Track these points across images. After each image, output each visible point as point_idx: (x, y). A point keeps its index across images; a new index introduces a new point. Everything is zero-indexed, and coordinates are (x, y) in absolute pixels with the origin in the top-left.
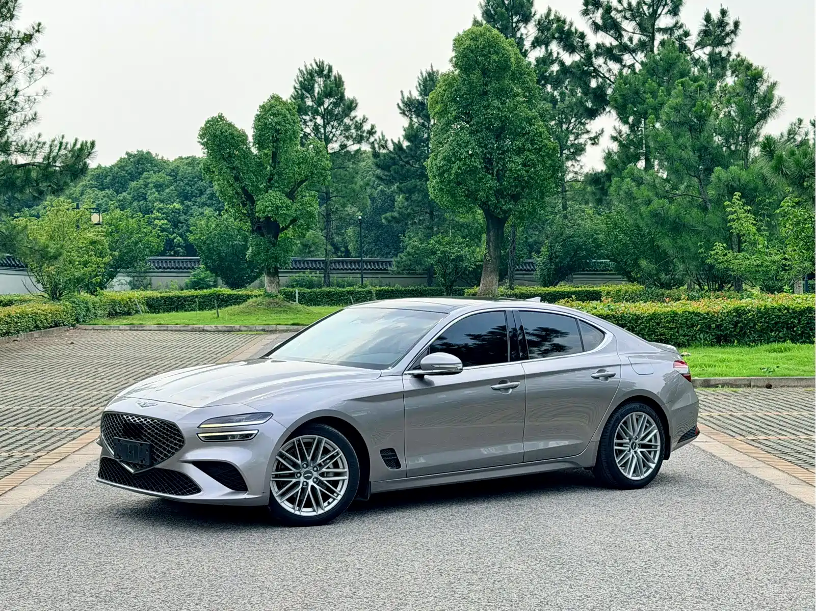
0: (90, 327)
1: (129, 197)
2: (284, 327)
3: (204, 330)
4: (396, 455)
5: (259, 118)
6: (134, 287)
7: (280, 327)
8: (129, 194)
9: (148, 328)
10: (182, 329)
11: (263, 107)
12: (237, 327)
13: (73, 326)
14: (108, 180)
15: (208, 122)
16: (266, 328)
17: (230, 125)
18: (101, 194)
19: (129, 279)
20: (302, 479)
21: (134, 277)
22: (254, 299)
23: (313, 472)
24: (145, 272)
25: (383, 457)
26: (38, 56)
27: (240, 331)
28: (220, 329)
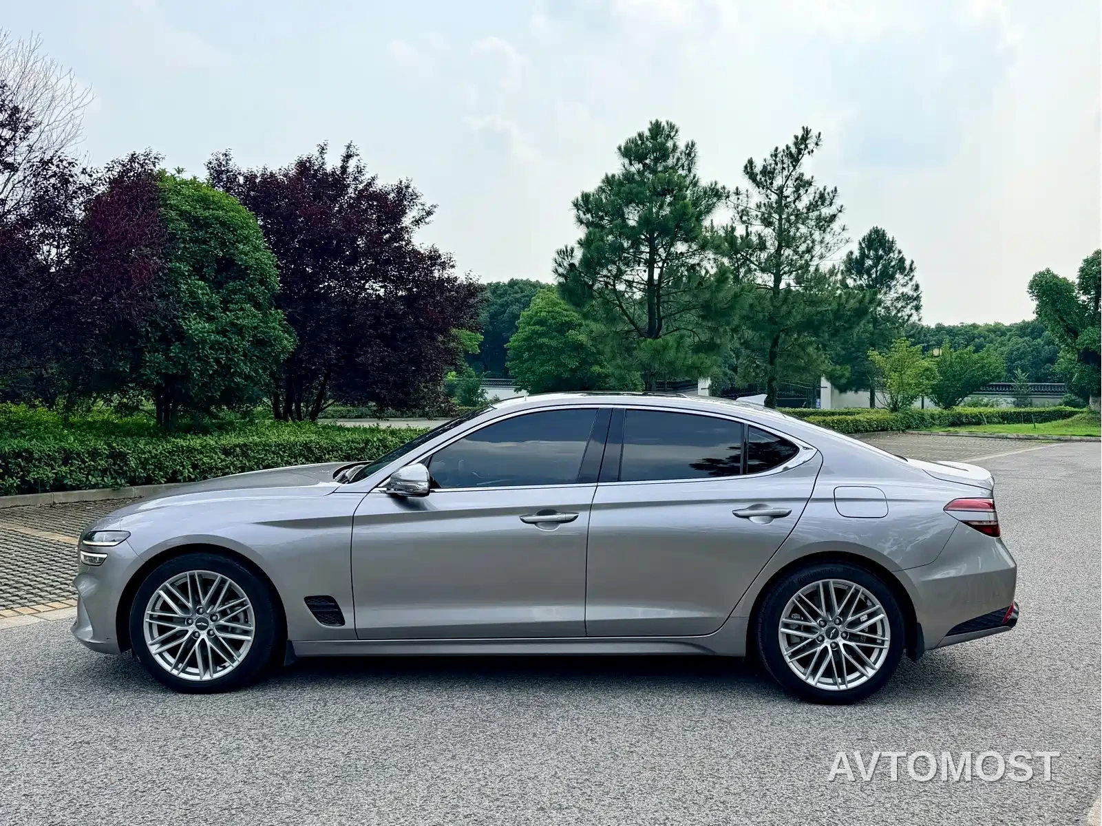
0: (916, 432)
1: (1042, 343)
2: (1078, 438)
3: (1007, 438)
4: (337, 606)
5: (1082, 270)
6: (1017, 405)
7: (1074, 438)
8: (1042, 340)
9: (961, 434)
10: (989, 436)
11: (1086, 261)
12: (1036, 436)
13: (903, 431)
14: (1029, 330)
15: (1036, 275)
16: (1062, 438)
17: (1055, 277)
18: (1021, 340)
19: (1013, 400)
20: (192, 629)
21: (1017, 398)
22: (1080, 415)
23: (210, 621)
24: (1027, 394)
25: (310, 607)
26: (843, 230)
27: (1037, 439)
28: (1021, 437)
